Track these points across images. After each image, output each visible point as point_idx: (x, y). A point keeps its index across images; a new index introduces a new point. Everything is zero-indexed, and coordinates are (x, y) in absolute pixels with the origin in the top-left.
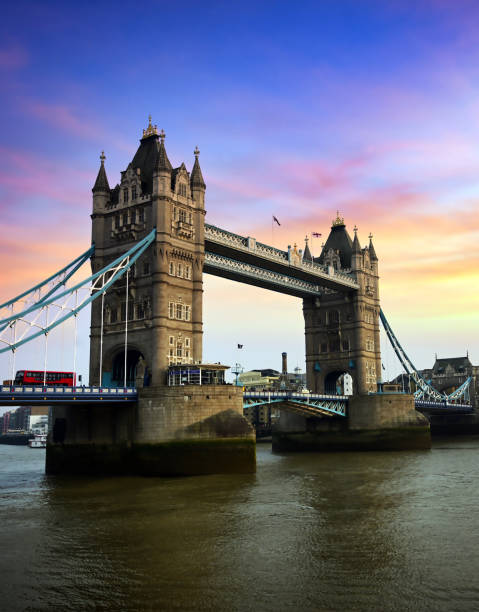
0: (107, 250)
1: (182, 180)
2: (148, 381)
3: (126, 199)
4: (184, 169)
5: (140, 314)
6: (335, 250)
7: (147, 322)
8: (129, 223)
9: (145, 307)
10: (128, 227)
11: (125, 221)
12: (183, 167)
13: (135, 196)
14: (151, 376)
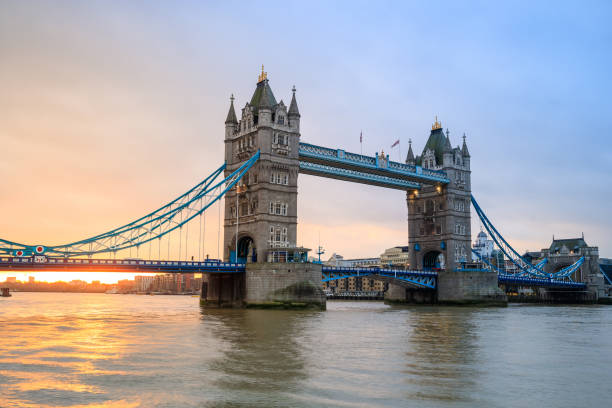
0: (234, 166)
2: (254, 258)
3: (245, 129)
6: (432, 149)
7: (255, 217)
8: (246, 146)
9: (254, 206)
12: (282, 103)
13: (250, 127)
14: (256, 254)
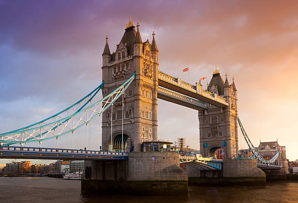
0: (110, 84)
1: (148, 48)
2: (132, 149)
3: (119, 59)
4: (148, 42)
5: (127, 116)
6: (215, 86)
7: (131, 120)
8: (121, 70)
9: (130, 113)
10: (121, 72)
11: (119, 69)
12: (148, 41)
13: (124, 57)
14: (133, 147)
